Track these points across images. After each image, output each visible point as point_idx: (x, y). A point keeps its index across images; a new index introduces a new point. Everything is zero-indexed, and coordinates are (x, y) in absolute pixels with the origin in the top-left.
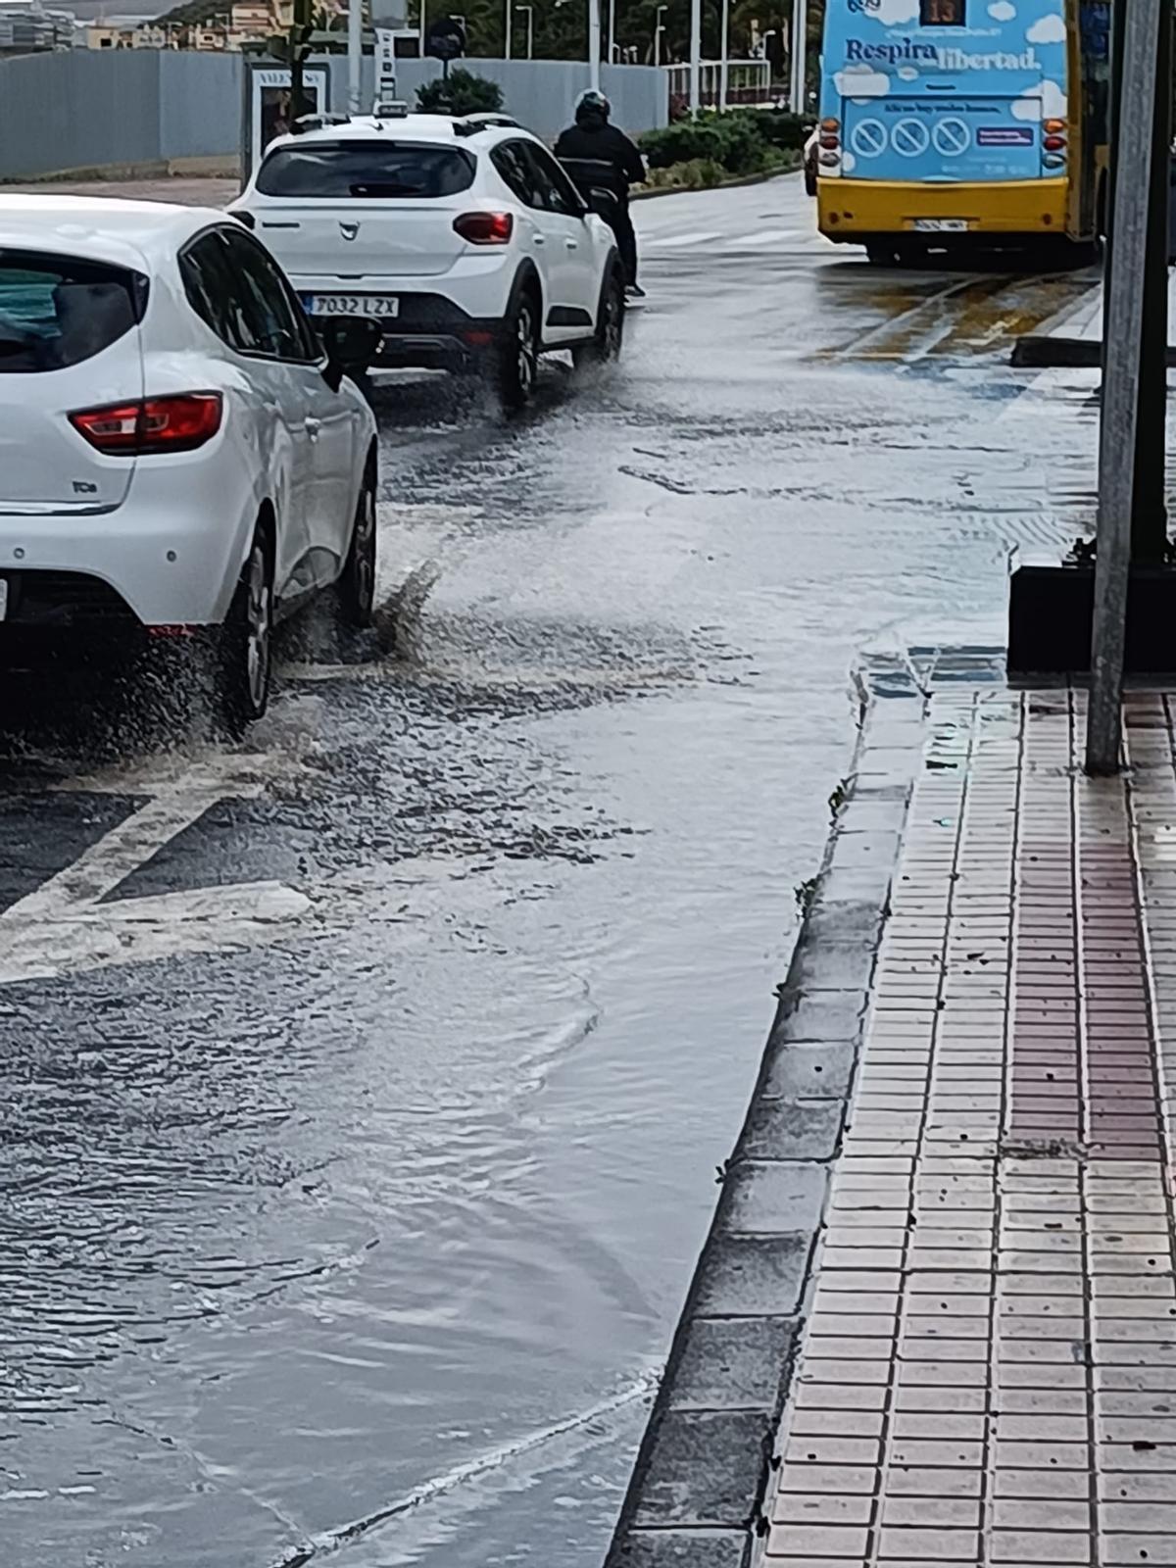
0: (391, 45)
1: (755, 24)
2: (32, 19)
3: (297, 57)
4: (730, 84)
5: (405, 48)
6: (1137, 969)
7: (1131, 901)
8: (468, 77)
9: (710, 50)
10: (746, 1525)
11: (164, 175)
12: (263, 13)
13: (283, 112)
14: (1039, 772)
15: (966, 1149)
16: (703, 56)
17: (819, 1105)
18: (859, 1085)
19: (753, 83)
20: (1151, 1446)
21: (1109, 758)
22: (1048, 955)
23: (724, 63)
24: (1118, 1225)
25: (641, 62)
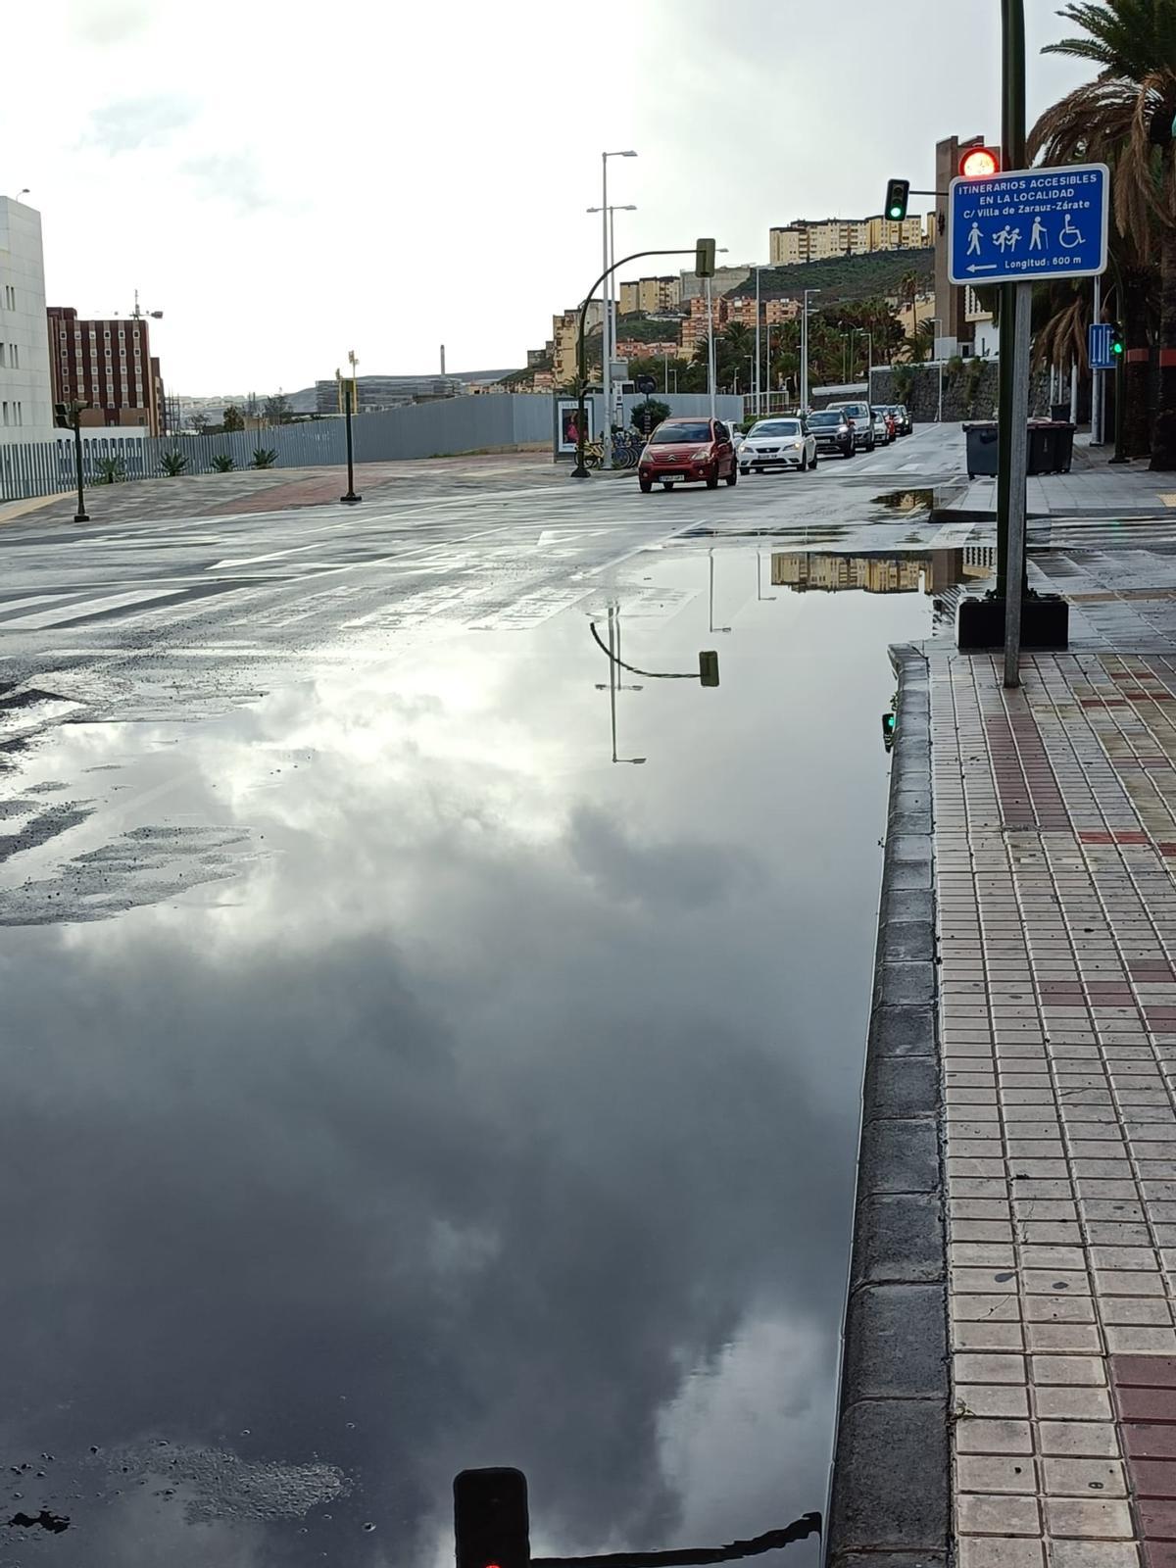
0: (621, 388)
1: (780, 374)
2: (442, 382)
3: (581, 394)
4: (771, 403)
5: (626, 389)
6: (1045, 761)
7: (1037, 735)
8: (654, 402)
9: (763, 389)
10: (932, 960)
11: (516, 451)
12: (549, 376)
13: (572, 420)
14: (984, 687)
15: (987, 829)
16: (761, 391)
17: (921, 815)
18: (935, 807)
19: (781, 402)
20: (1092, 931)
21: (1015, 680)
22: (1005, 757)
23: (768, 393)
24: (1059, 854)
25: (727, 393)
